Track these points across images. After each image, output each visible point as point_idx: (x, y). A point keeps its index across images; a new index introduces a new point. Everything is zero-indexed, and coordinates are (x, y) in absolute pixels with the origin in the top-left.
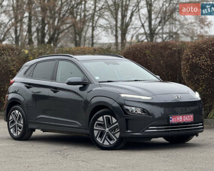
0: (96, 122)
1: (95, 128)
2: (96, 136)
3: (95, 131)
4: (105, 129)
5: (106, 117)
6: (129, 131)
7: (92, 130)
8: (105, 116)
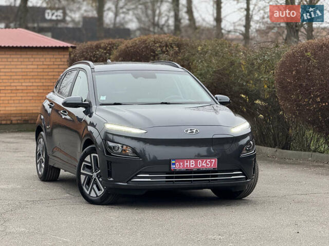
0: (84, 163)
1: (82, 171)
2: (82, 183)
3: (81, 176)
4: (93, 173)
5: (94, 156)
6: (112, 179)
7: (79, 173)
8: (92, 155)
